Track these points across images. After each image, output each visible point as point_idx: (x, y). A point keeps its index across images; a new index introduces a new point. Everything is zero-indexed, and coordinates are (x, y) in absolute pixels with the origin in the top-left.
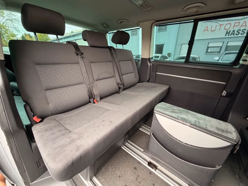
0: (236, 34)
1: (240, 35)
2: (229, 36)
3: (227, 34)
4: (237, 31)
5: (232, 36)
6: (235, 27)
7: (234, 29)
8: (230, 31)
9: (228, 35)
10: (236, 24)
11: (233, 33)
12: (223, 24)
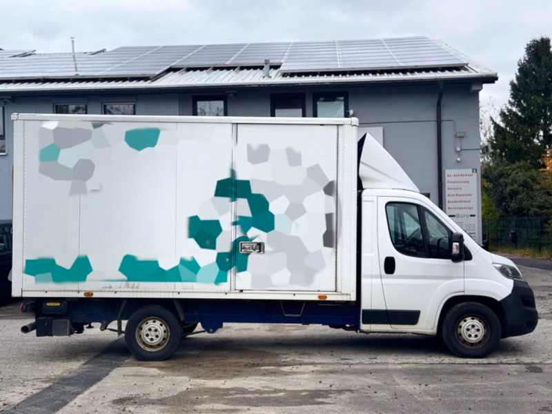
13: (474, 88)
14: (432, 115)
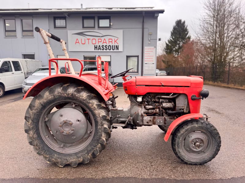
0: (102, 49)
1: (105, 50)
2: (98, 51)
3: (96, 49)
4: (102, 47)
5: (100, 50)
6: (99, 43)
7: (99, 45)
8: (97, 46)
10: (100, 40)
11: (100, 48)
12: (90, 39)
13: (156, 15)
14: (141, 26)
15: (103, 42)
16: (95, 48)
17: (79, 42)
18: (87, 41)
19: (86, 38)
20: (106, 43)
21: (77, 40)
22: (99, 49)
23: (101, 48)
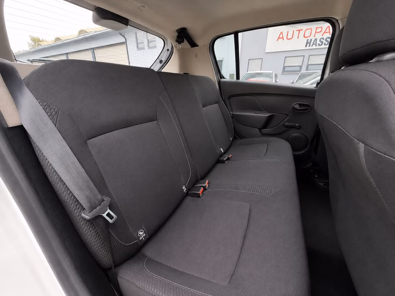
0: (319, 45)
1: (323, 46)
2: (311, 48)
4: (320, 41)
5: (314, 47)
6: (317, 34)
7: (315, 38)
8: (311, 40)
9: (309, 46)
10: (319, 30)
11: (315, 43)
12: (302, 30)
15: (325, 32)
16: (307, 43)
17: (283, 38)
18: (296, 33)
19: (295, 30)
20: (329, 33)
21: (281, 35)
22: (313, 44)
23: (318, 42)
